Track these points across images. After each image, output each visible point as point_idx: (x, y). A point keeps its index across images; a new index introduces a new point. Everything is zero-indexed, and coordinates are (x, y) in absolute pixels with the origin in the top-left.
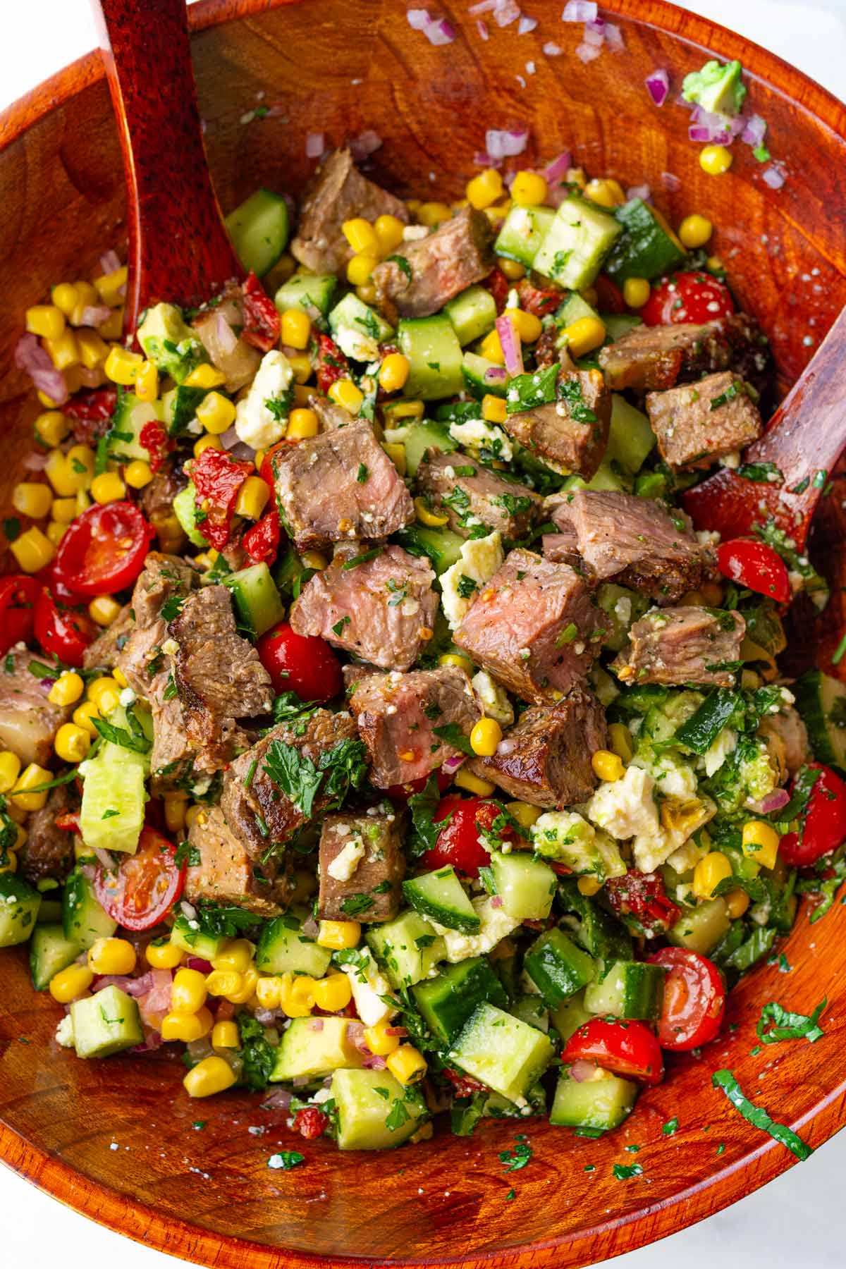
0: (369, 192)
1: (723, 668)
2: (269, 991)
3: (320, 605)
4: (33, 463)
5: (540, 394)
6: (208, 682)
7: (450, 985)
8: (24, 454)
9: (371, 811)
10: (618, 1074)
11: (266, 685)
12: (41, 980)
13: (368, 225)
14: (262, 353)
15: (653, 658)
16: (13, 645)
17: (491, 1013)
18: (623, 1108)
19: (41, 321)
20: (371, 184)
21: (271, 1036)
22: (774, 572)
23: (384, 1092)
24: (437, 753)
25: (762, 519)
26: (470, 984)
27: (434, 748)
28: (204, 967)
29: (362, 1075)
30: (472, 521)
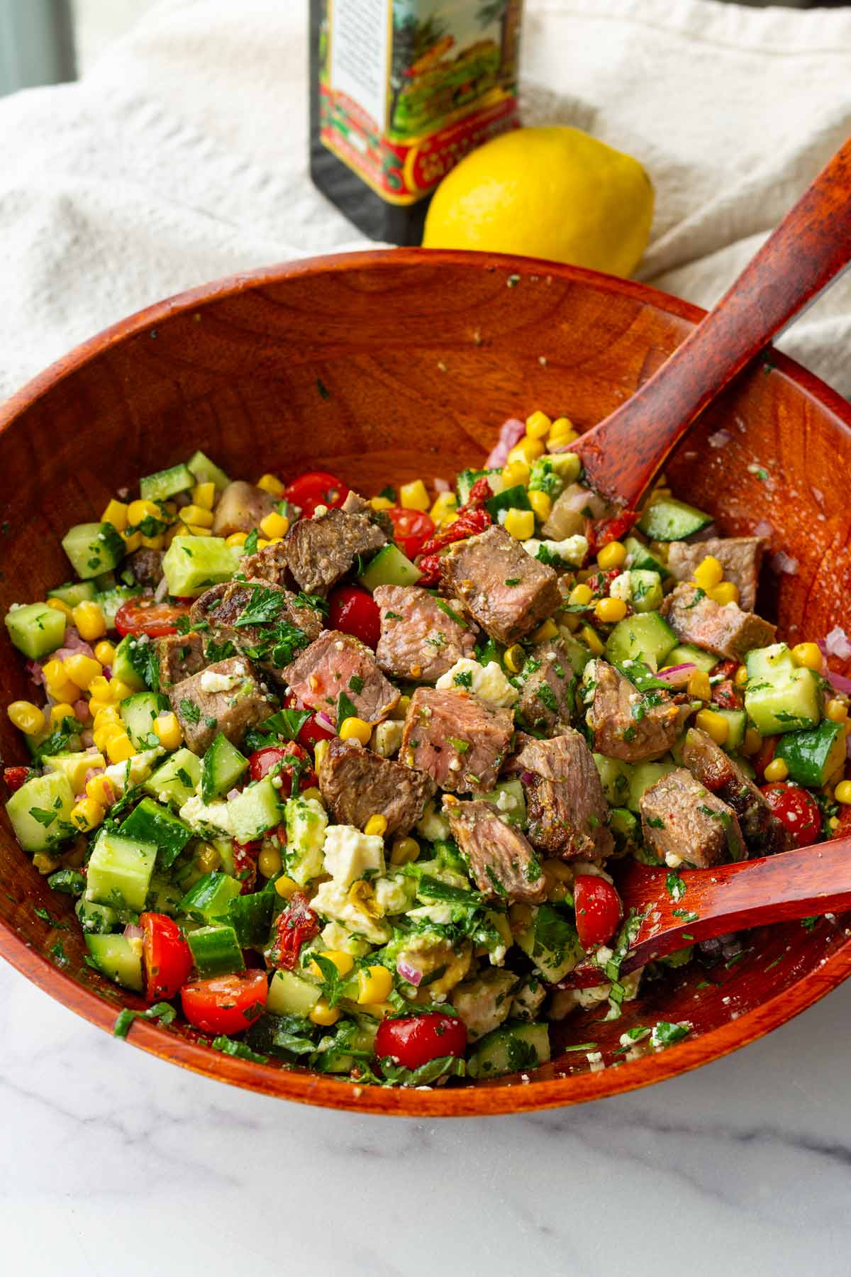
0: (746, 568)
1: (495, 881)
2: (104, 715)
3: (400, 600)
4: (440, 484)
5: (639, 680)
6: (305, 541)
7: (159, 815)
9: (263, 685)
10: (143, 960)
11: (323, 581)
12: (54, 593)
13: (721, 576)
14: (583, 535)
15: (472, 819)
16: (297, 505)
17: (152, 852)
18: (117, 973)
19: (537, 422)
20: (752, 567)
21: (74, 741)
22: (598, 909)
23: (59, 804)
24: (327, 705)
25: (642, 911)
26: (166, 828)
27: (331, 701)
28: (107, 674)
29: (68, 790)
30: (520, 680)
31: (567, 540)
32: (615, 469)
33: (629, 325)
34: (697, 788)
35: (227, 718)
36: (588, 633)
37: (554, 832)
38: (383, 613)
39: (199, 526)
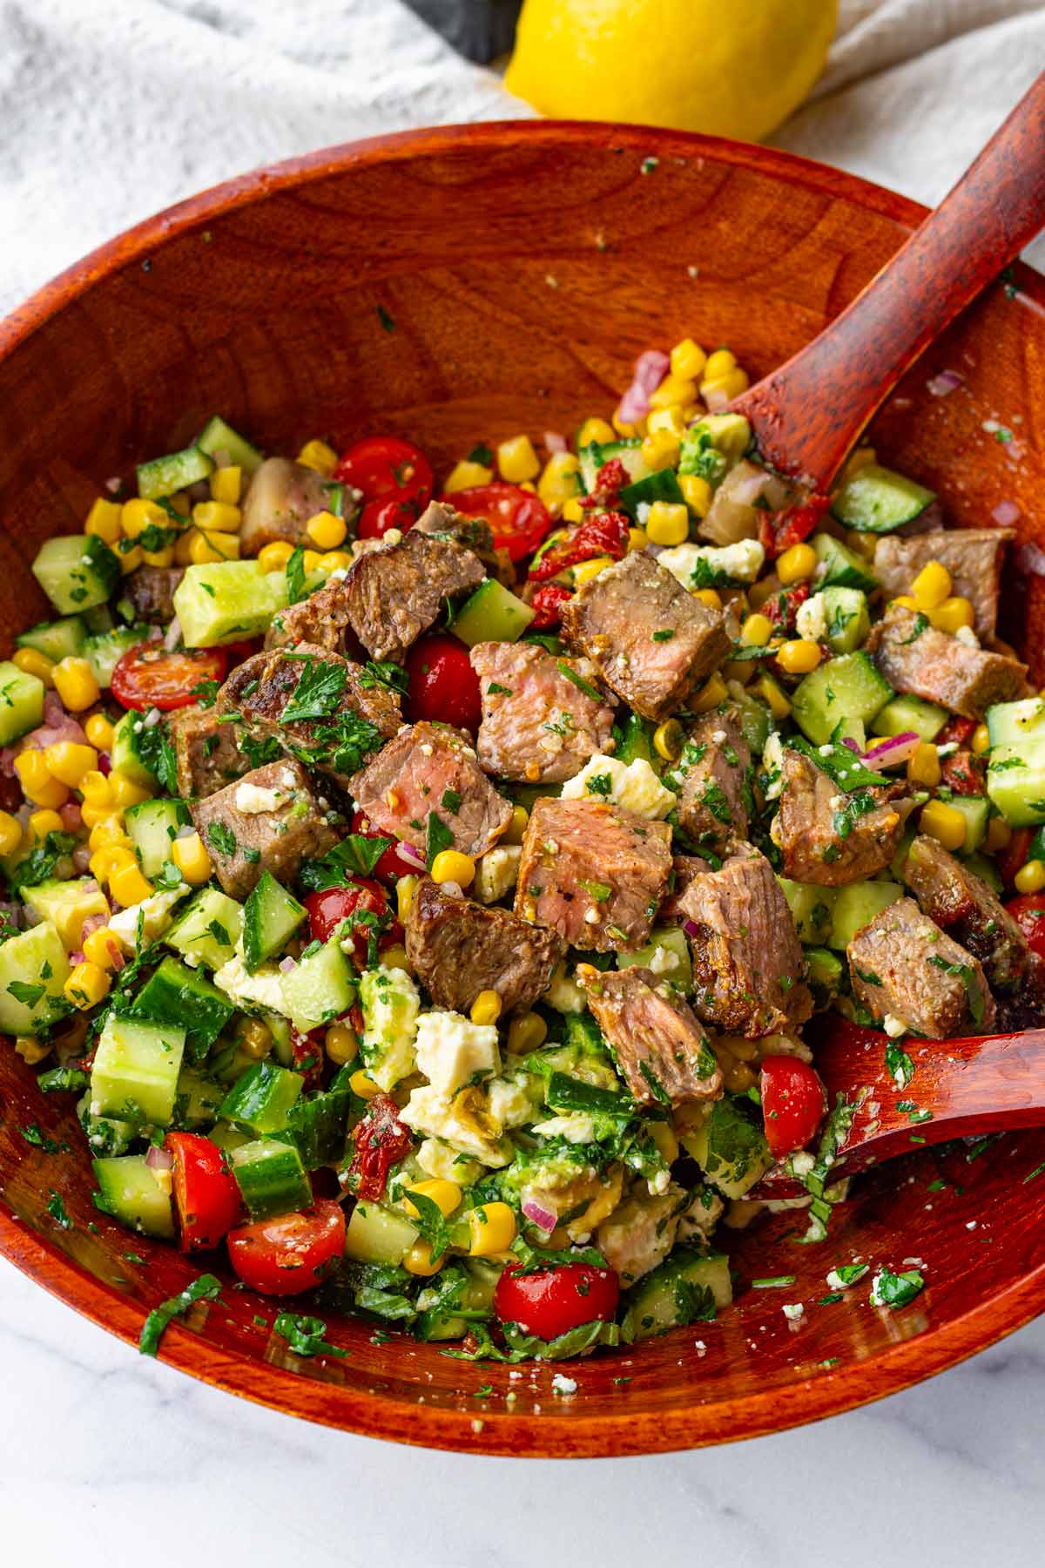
0: (983, 575)
1: (652, 1082)
2: (105, 831)
3: (508, 664)
4: (553, 441)
5: (843, 775)
6: (372, 585)
7: (187, 985)
8: (558, 431)
9: (322, 800)
10: (173, 1198)
11: (400, 643)
12: (25, 639)
13: (949, 589)
14: (755, 537)
15: (619, 996)
16: (355, 486)
17: (177, 1041)
18: (139, 1220)
19: (685, 356)
20: (991, 574)
21: (65, 867)
22: (793, 1109)
23: (47, 973)
24: (412, 830)
25: (853, 1097)
26: (197, 1005)
27: (417, 826)
28: (104, 766)
29: (58, 947)
30: (677, 776)
31: (734, 547)
32: (798, 435)
33: (814, 225)
34: (925, 929)
35: (274, 850)
36: (768, 687)
37: (732, 1006)
38: (485, 685)
39: (222, 532)
